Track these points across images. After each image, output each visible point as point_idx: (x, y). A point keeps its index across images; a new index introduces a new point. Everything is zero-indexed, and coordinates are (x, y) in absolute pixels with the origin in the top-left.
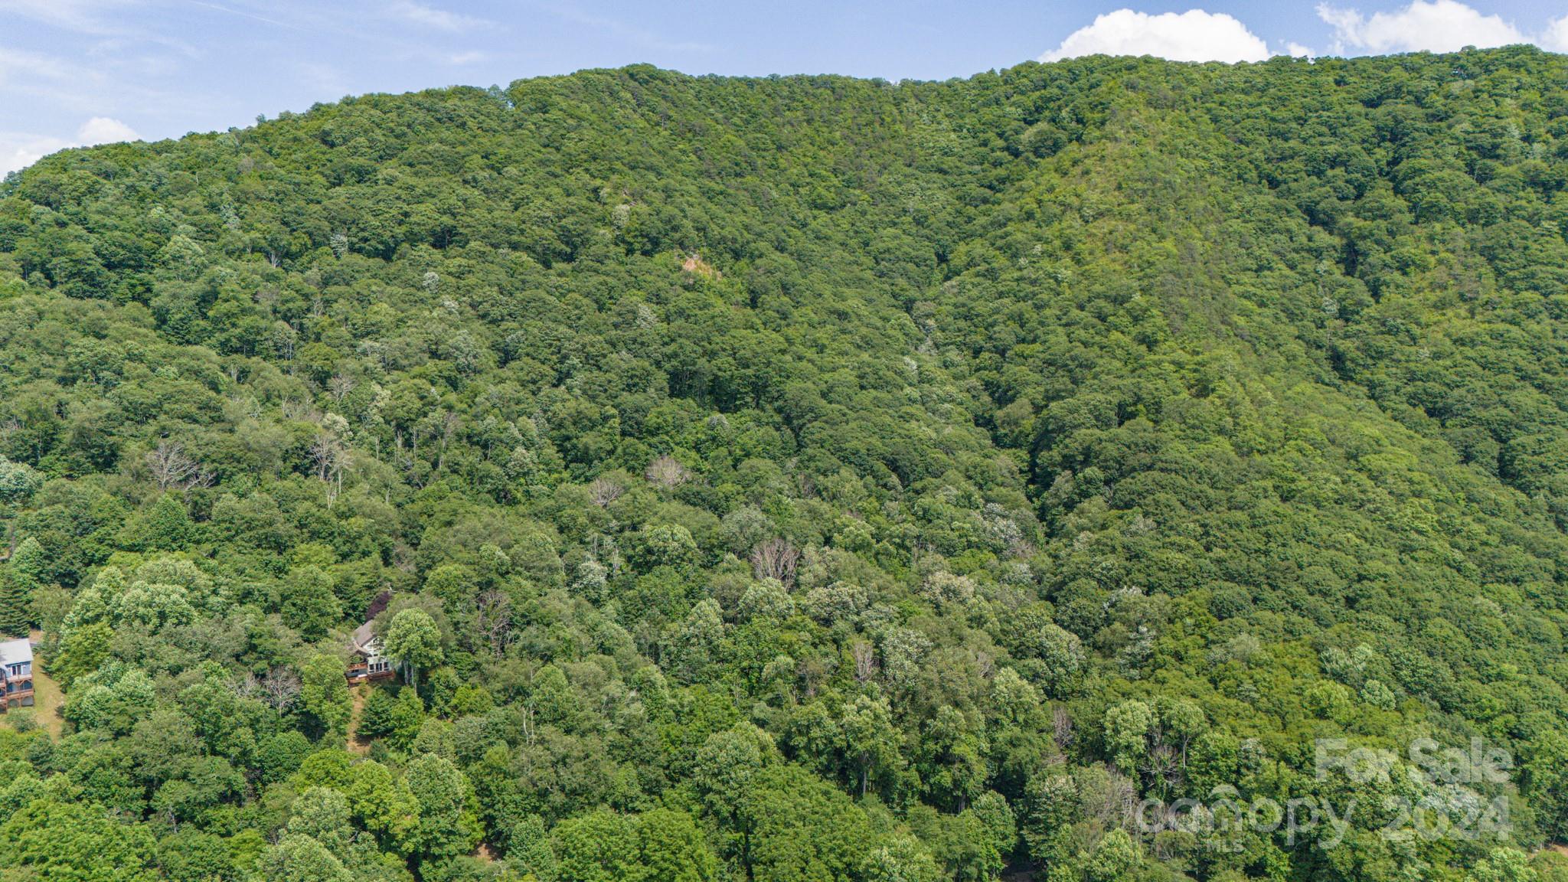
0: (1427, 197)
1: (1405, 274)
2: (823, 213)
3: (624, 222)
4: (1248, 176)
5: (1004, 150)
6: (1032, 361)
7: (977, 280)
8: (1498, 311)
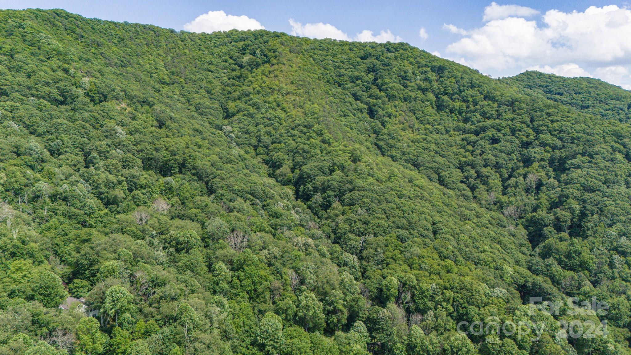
0: (391, 92)
1: (390, 118)
2: (165, 86)
3: (87, 86)
4: (331, 81)
5: (235, 64)
6: (283, 150)
7: (245, 117)
8: (421, 131)
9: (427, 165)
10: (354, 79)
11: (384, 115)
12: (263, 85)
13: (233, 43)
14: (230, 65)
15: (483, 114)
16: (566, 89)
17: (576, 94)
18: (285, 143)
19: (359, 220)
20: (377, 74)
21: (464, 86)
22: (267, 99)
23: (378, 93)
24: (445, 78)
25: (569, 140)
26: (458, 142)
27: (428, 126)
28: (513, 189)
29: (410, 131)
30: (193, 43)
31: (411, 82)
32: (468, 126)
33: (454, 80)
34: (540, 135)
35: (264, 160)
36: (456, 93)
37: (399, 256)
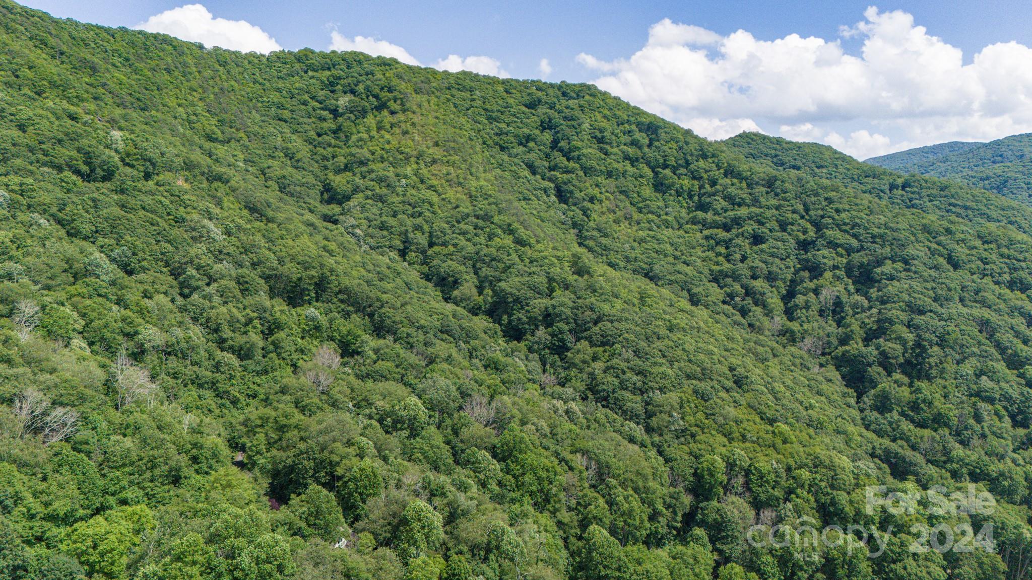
0: (588, 163)
1: (593, 204)
4: (488, 143)
5: (322, 109)
6: (454, 257)
7: (369, 201)
8: (642, 225)
9: (669, 277)
10: (525, 140)
11: (584, 199)
12: (387, 147)
13: (310, 73)
14: (314, 110)
15: (729, 198)
16: (804, 161)
17: (818, 167)
18: (455, 245)
19: (628, 368)
20: (558, 132)
21: (692, 155)
22: (400, 170)
23: (567, 163)
24: (662, 142)
25: (870, 239)
26: (701, 241)
27: (650, 216)
28: (804, 311)
29: (627, 223)
30: (241, 69)
31: (612, 147)
32: (709, 216)
33: (675, 146)
34: (825, 230)
35: (422, 273)
36: (681, 166)
37: (707, 421)
